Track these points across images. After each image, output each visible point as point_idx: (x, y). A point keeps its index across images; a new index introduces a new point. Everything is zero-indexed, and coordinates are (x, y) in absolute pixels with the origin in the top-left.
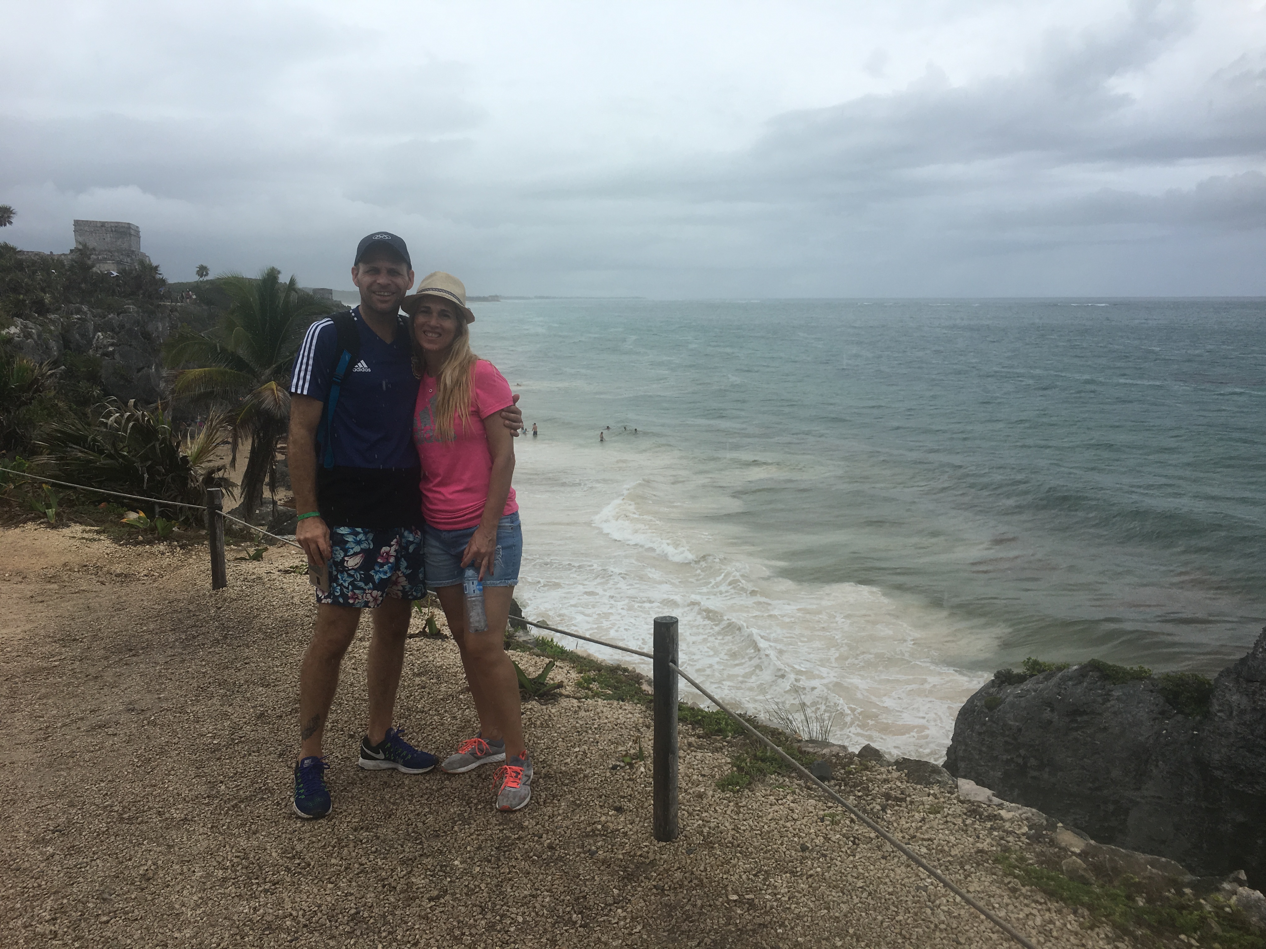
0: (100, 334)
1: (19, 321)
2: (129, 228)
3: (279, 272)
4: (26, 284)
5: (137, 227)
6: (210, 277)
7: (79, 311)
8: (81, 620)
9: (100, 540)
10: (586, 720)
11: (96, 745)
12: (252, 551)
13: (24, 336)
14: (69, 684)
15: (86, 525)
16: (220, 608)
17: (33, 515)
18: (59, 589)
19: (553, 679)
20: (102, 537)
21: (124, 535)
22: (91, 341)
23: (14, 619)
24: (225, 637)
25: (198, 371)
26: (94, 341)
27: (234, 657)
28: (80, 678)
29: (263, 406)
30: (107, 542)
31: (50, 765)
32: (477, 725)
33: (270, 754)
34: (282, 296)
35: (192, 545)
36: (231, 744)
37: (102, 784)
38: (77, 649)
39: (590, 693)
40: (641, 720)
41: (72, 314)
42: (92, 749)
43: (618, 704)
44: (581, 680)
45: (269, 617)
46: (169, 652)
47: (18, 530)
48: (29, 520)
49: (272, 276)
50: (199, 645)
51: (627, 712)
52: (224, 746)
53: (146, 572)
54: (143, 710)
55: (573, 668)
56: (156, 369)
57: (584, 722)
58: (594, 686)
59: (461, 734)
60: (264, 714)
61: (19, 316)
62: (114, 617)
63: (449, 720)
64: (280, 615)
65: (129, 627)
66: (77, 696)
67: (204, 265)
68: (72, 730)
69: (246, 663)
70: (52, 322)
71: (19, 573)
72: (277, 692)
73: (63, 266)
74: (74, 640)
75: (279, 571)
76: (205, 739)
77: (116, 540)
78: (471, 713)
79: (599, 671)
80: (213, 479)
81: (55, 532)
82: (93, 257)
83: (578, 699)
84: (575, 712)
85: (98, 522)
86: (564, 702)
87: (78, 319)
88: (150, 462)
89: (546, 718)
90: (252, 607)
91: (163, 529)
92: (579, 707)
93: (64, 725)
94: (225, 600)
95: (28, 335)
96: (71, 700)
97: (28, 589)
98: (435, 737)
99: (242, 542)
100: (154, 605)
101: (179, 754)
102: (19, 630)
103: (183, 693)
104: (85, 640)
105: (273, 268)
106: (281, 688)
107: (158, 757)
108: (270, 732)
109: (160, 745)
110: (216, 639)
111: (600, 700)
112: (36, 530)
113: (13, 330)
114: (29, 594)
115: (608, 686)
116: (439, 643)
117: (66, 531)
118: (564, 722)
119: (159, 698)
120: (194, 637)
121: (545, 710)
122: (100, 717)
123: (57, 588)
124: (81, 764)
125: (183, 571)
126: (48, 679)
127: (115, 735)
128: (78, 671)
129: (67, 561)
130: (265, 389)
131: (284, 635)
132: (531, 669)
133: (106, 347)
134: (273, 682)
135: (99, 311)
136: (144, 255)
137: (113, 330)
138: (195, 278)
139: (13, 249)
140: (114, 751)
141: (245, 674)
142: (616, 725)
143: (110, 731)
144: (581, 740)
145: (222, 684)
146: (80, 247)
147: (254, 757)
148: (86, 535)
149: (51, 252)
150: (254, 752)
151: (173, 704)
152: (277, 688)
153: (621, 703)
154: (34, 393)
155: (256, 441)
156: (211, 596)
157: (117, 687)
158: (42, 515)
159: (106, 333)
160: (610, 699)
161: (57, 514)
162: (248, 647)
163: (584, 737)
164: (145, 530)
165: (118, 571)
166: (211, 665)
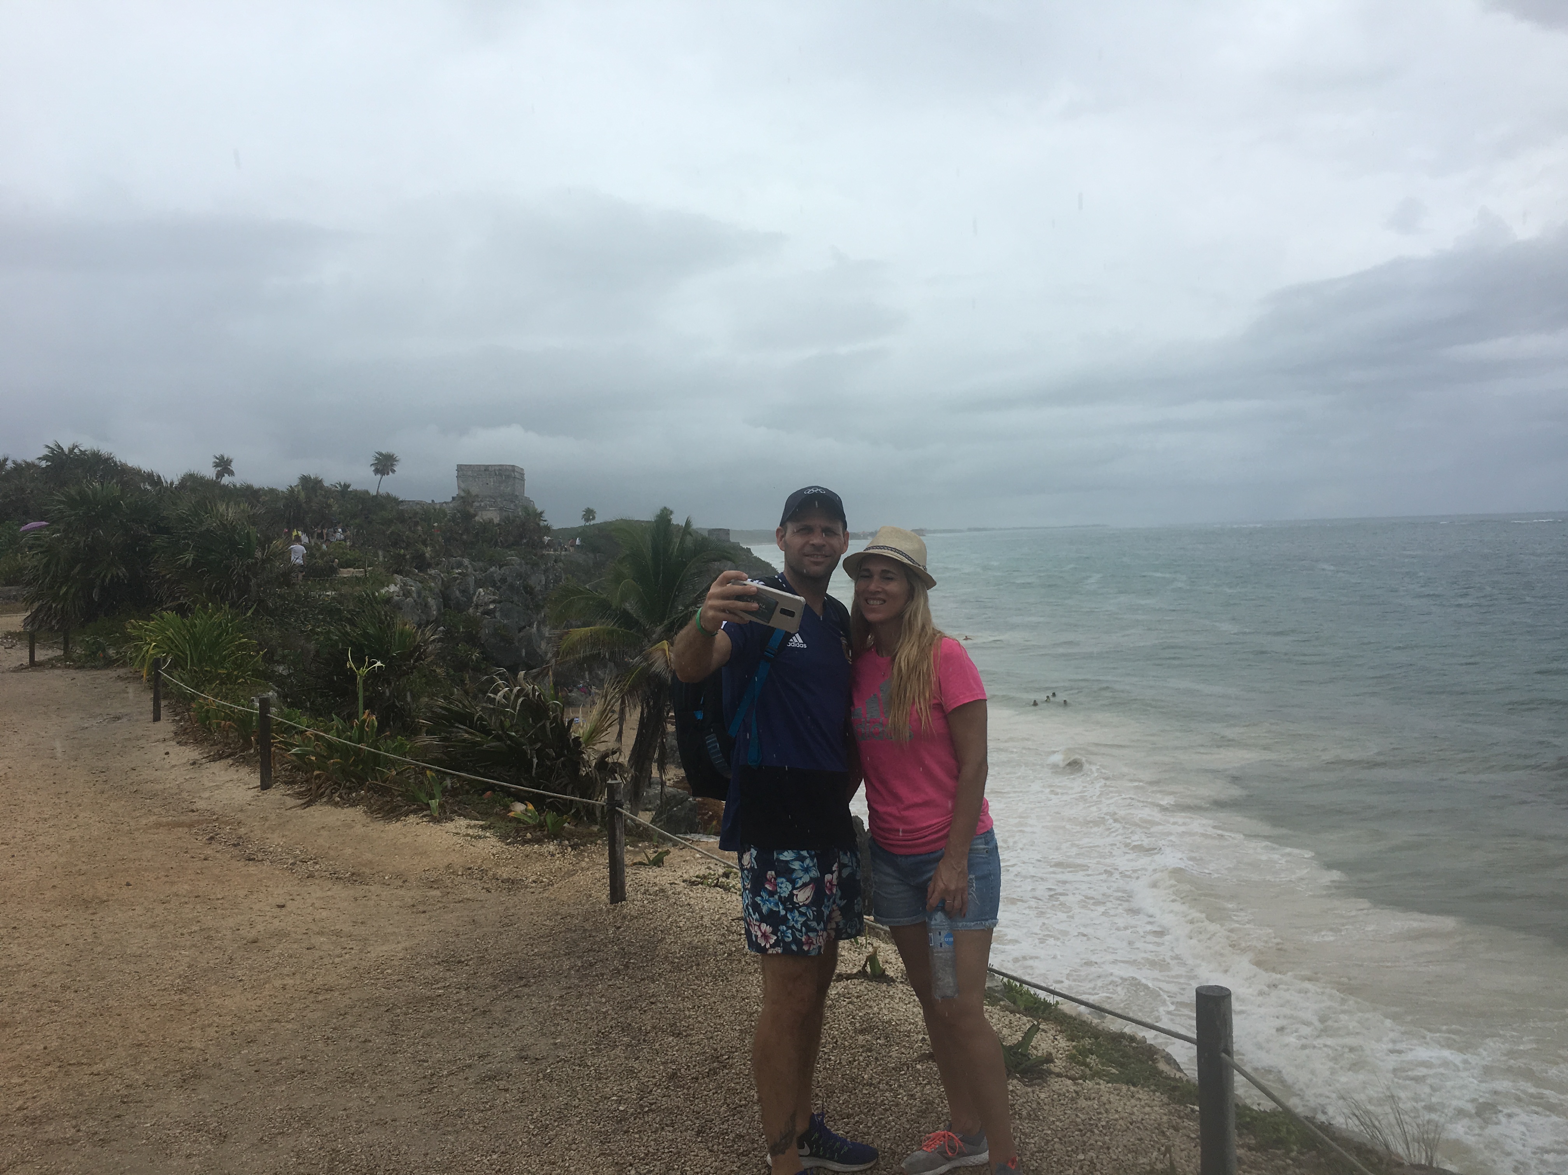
0: (481, 590)
1: (398, 578)
2: (514, 471)
3: (671, 512)
4: (408, 537)
5: (522, 469)
6: (598, 520)
7: (460, 565)
8: (466, 936)
9: (486, 837)
10: (1088, 1113)
11: (487, 1103)
12: (651, 854)
13: (404, 595)
14: (454, 1020)
15: (471, 819)
16: (620, 927)
17: (415, 806)
18: (442, 897)
19: (1035, 1048)
20: (488, 834)
21: (511, 832)
22: (472, 598)
23: (394, 932)
24: (626, 966)
25: (584, 630)
26: (475, 599)
27: (637, 993)
28: (466, 1012)
29: (653, 669)
30: (493, 840)
31: (436, 1127)
32: (945, 1108)
33: (686, 1130)
34: (677, 540)
35: (585, 845)
36: (639, 1113)
37: (495, 1157)
38: (463, 973)
39: (1087, 1071)
40: (1165, 1118)
41: (452, 568)
42: (482, 1108)
43: (1128, 1090)
44: (1074, 1051)
45: (676, 943)
46: (563, 983)
47: (399, 824)
48: (411, 812)
49: (664, 517)
50: (597, 975)
51: (1143, 1103)
52: (632, 1114)
53: (534, 877)
54: (537, 1059)
55: (1061, 1032)
56: (538, 629)
57: (1087, 1117)
58: (1092, 1060)
59: (923, 1121)
60: (676, 1073)
61: (399, 572)
62: (501, 934)
63: (905, 1098)
64: (689, 940)
65: (519, 949)
66: (464, 1035)
67: (591, 507)
68: (460, 1080)
69: (652, 1003)
70: (433, 578)
71: (399, 876)
72: (690, 1044)
73: (445, 515)
74: (459, 962)
75: (683, 882)
76: (609, 1104)
77: (503, 838)
78: (935, 1091)
79: (1096, 1038)
80: (607, 763)
81: (438, 827)
82: (476, 504)
83: (1073, 1079)
84: (1072, 1099)
85: (484, 815)
86: (1056, 1084)
87: (459, 574)
88: (539, 745)
89: (1034, 1106)
90: (656, 928)
91: (553, 825)
92: (1076, 1092)
93: (451, 1074)
94: (624, 917)
95: (407, 594)
96: (457, 1041)
97: (409, 895)
98: (889, 1123)
99: (640, 842)
100: (545, 920)
101: (580, 1121)
102: (400, 947)
103: (582, 1039)
104: (471, 963)
105: (665, 508)
106: (695, 1039)
107: (556, 1124)
108: (685, 1100)
109: (558, 1108)
110: (616, 969)
111: (1101, 1082)
112: (418, 824)
113: (392, 588)
114: (410, 902)
115: (1112, 1062)
116: (884, 989)
117: (450, 826)
118: (1059, 1113)
119: (556, 1044)
120: (591, 965)
121: (1031, 1095)
122: (490, 1065)
123: (440, 894)
124: (471, 1126)
125: (576, 878)
126: (431, 1011)
127: (506, 1090)
128: (465, 1002)
129: (450, 862)
130: (657, 650)
131: (694, 968)
132: (1005, 1031)
133: (487, 604)
134: (685, 1031)
135: (481, 564)
136: (528, 500)
137: (494, 586)
138: (582, 523)
139: (395, 500)
140: (506, 1112)
141: (652, 1017)
142: (1131, 1124)
143: (502, 1084)
144: (1085, 1143)
145: (626, 1029)
146: (462, 494)
147: (667, 1134)
148: (470, 832)
149: (433, 501)
150: (667, 1125)
151: (571, 1053)
152: (690, 1039)
153: (1132, 1088)
154: (415, 662)
155: (646, 711)
156: (608, 911)
157: (507, 1026)
158: (424, 807)
159: (487, 589)
160: (1117, 1082)
161: (441, 806)
162: (653, 982)
163: (1090, 1138)
164: (534, 827)
165: (505, 876)
166: (612, 1003)
